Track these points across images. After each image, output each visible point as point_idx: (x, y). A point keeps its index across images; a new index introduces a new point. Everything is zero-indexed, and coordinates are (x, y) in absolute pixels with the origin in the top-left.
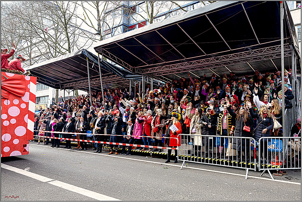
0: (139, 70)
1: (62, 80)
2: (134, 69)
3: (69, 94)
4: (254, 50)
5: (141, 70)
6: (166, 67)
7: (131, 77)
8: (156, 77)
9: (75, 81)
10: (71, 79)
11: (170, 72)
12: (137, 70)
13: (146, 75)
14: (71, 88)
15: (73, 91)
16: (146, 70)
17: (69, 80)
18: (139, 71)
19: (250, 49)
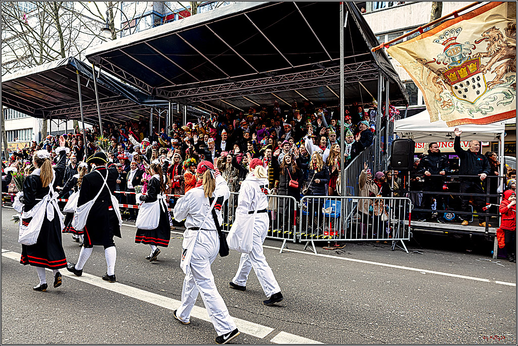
0: (163, 92)
1: (46, 105)
2: (154, 90)
3: (58, 126)
4: (328, 68)
5: (167, 93)
6: (203, 89)
7: (151, 104)
8: (192, 103)
9: (67, 106)
10: (59, 103)
11: (213, 97)
12: (159, 93)
13: (176, 101)
14: (61, 117)
15: (65, 121)
16: (174, 93)
17: (56, 104)
18: (163, 94)
19: (321, 66)
